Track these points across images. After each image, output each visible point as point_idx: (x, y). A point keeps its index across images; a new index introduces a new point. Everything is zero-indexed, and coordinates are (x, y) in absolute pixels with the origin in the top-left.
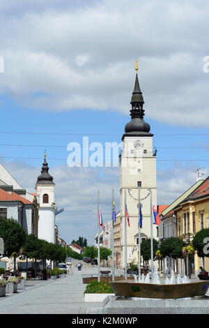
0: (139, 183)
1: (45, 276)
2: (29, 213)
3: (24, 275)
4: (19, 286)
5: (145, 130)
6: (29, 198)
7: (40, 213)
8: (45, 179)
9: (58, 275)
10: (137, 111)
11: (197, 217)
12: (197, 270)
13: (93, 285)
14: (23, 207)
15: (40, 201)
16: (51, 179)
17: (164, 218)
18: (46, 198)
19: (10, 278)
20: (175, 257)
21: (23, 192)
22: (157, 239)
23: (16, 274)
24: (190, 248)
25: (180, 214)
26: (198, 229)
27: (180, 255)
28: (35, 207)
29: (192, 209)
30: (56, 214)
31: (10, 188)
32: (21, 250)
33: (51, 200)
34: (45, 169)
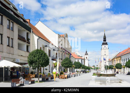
0: (105, 54)
1: (86, 73)
2: (83, 61)
3: (82, 72)
4: (80, 74)
5: (106, 44)
6: (83, 58)
7: (85, 60)
8: (86, 54)
9: (88, 72)
10: (105, 40)
11: (116, 61)
12: (116, 71)
13: (94, 74)
14: (82, 60)
15: (85, 58)
16: (87, 54)
17: (110, 61)
18: (87, 58)
19: (79, 73)
20: (112, 69)
21: (82, 57)
22: (108, 65)
23: (80, 72)
24: (115, 67)
25: (113, 60)
26: (117, 63)
27: (113, 69)
28: (84, 59)
29: (115, 59)
30: (89, 61)
31: (79, 56)
32: (81, 68)
33: (88, 58)
34: (86, 52)
